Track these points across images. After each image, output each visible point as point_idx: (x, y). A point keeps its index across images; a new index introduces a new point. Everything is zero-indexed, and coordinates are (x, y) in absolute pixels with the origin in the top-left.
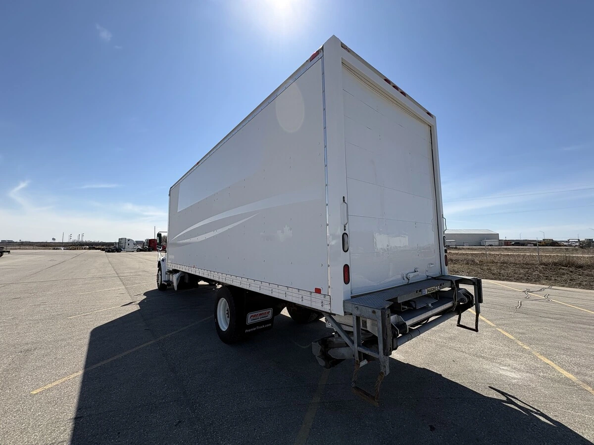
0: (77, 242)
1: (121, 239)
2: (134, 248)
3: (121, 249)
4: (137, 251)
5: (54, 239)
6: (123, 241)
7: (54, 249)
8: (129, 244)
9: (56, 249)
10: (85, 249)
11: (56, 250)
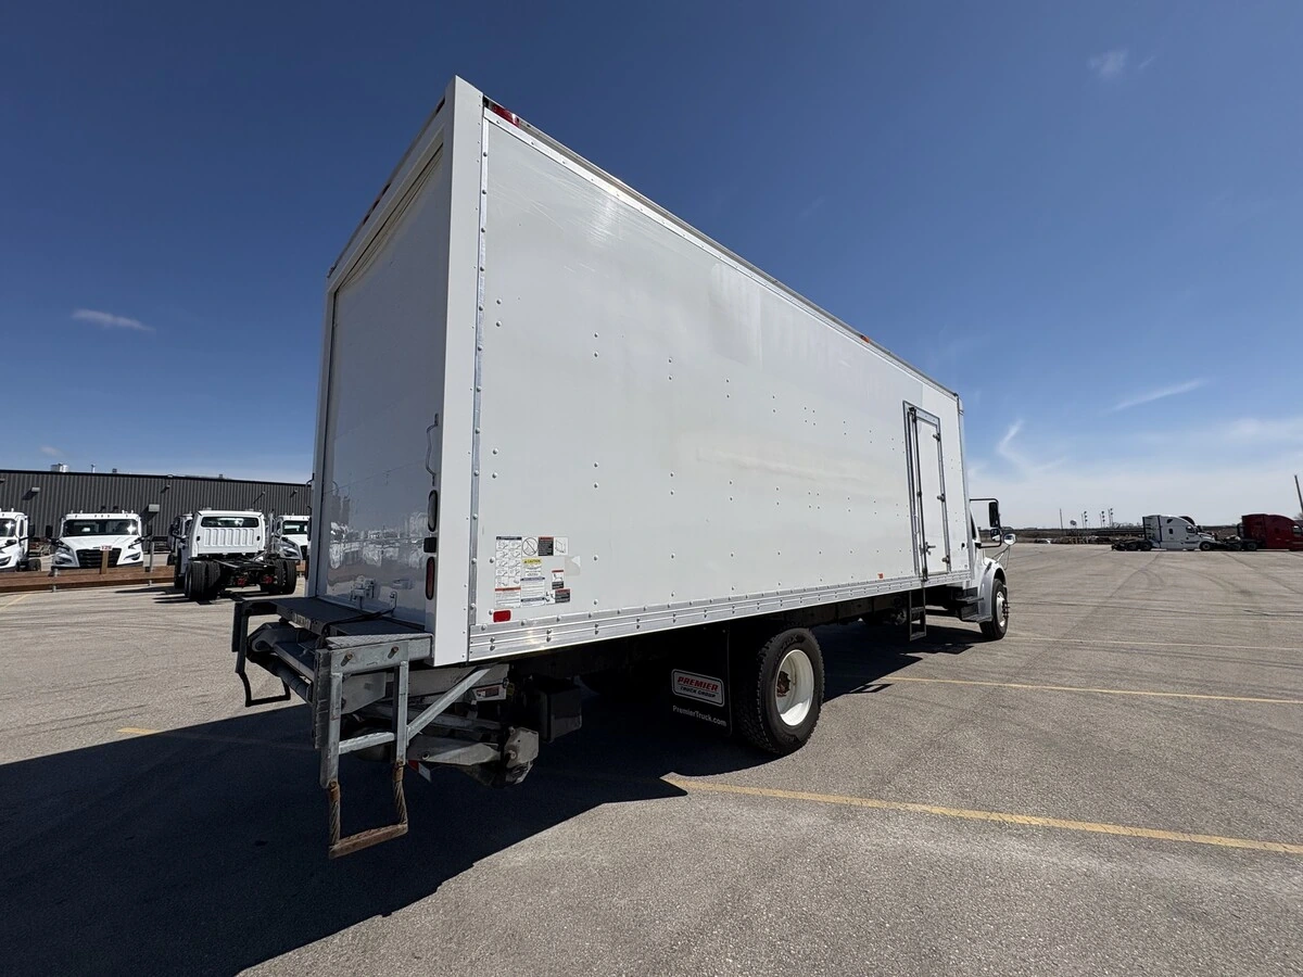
0: (1118, 528)
1: (1150, 518)
2: (1190, 539)
3: (1151, 544)
4: (1203, 550)
5: (1073, 523)
6: (1155, 524)
7: (1036, 542)
8: (1171, 531)
9: (1039, 542)
10: (1090, 542)
11: (1036, 545)
